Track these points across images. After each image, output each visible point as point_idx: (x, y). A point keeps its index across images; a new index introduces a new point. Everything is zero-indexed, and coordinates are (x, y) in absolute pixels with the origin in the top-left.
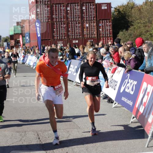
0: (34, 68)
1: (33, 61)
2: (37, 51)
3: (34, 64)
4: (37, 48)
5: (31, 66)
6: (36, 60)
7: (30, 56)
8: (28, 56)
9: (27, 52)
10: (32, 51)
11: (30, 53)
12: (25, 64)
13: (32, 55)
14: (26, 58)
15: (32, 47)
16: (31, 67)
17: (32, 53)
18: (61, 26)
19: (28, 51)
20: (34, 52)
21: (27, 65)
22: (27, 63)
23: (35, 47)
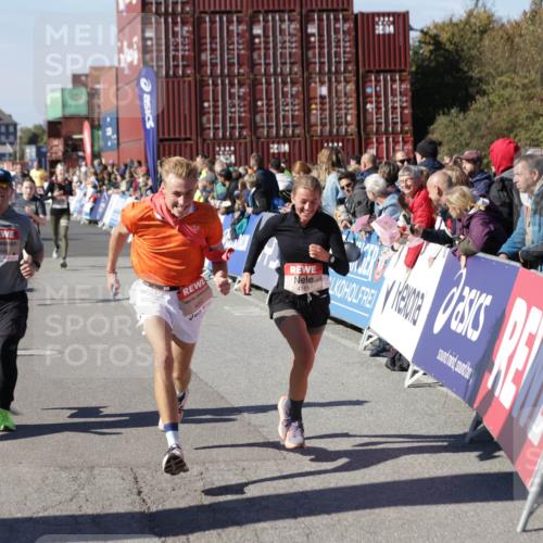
2: (141, 180)
4: (144, 168)
7: (117, 196)
8: (109, 196)
9: (106, 182)
10: (123, 178)
11: (116, 186)
12: (100, 225)
13: (123, 193)
14: (103, 205)
15: (126, 166)
17: (123, 186)
18: (230, 93)
19: (110, 180)
20: (133, 184)
21: (104, 228)
22: (107, 220)
23: (136, 164)
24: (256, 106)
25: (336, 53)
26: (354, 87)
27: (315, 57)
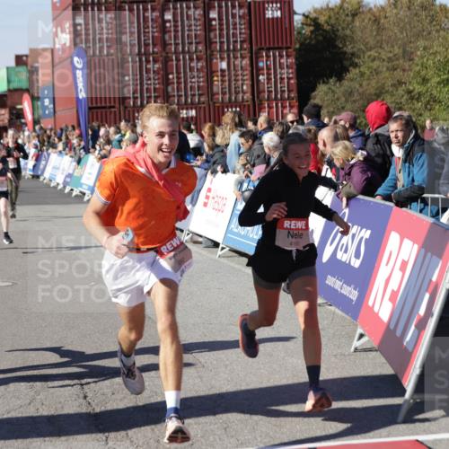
0: (67, 190)
1: (63, 170)
2: (75, 141)
3: (68, 180)
4: (77, 132)
5: (58, 184)
6: (72, 168)
7: (56, 155)
8: (49, 155)
9: (46, 143)
10: (60, 139)
12: (41, 179)
13: (60, 152)
14: (43, 162)
15: (62, 130)
16: (60, 187)
17: (60, 146)
18: (146, 68)
19: (49, 142)
20: (68, 144)
21: (45, 181)
22: (47, 175)
23: (70, 128)
24: (168, 79)
25: (233, 33)
26: (248, 62)
27: (216, 38)
